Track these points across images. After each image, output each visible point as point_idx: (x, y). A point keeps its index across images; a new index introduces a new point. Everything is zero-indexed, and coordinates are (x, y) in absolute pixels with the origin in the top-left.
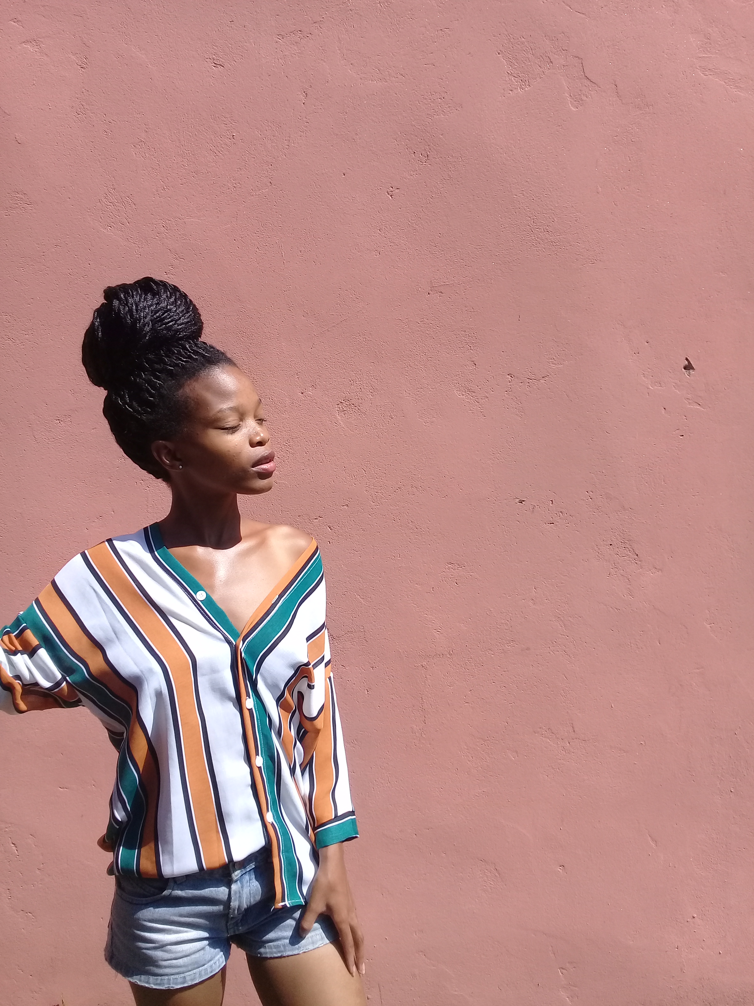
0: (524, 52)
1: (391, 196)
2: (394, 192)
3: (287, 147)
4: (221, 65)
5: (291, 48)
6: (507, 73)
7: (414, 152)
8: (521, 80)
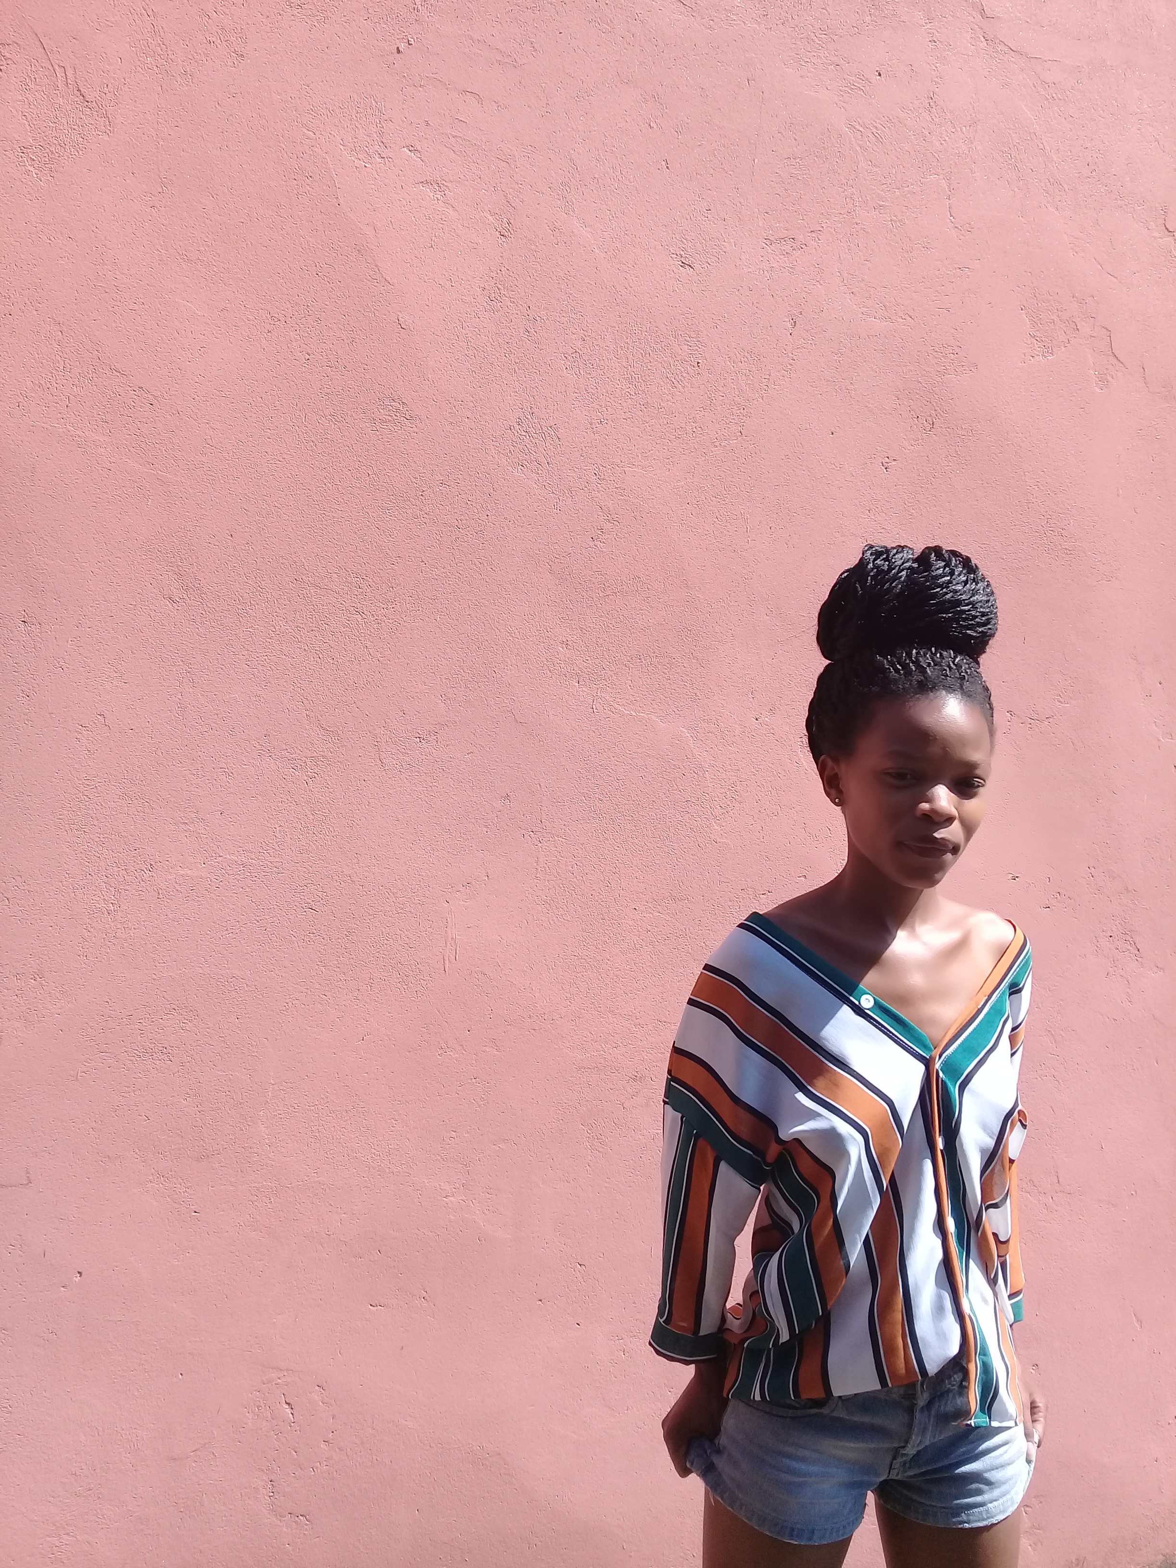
0: (1049, 313)
1: (886, 469)
2: (890, 464)
3: (765, 387)
4: (690, 266)
5: (780, 259)
6: (1030, 334)
7: (918, 417)
8: (1044, 346)
